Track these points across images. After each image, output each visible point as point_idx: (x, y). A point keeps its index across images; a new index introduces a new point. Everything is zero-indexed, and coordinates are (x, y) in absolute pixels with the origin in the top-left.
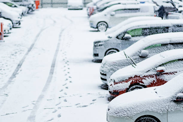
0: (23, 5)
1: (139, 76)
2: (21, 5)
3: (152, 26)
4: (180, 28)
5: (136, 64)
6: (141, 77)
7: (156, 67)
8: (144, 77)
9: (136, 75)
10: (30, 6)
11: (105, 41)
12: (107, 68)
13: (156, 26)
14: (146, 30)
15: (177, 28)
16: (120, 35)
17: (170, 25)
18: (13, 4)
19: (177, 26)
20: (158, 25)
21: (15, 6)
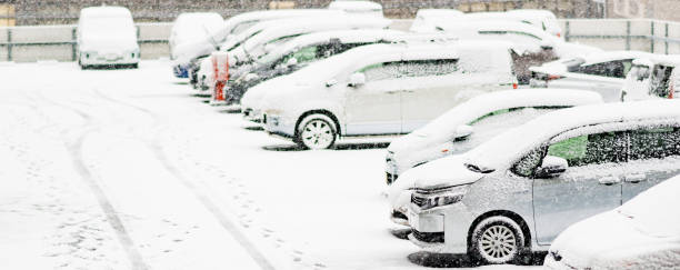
16: (523, 158)
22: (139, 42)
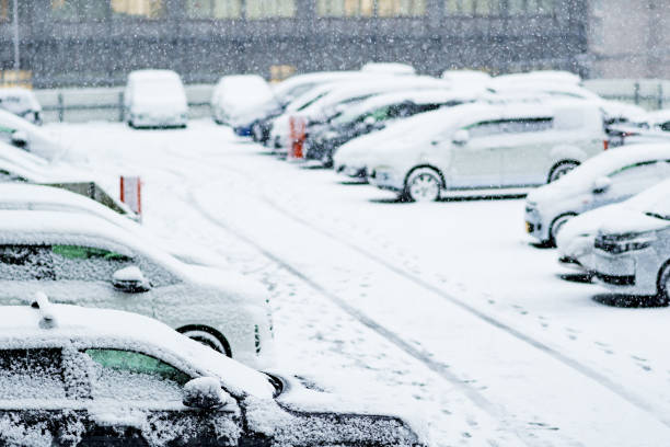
22: (190, 105)
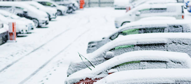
0: (63, 5)
1: (91, 78)
2: (60, 5)
3: (147, 27)
4: (176, 29)
5: (95, 66)
6: (92, 79)
7: (109, 70)
8: (95, 79)
9: (87, 78)
10: (71, 5)
11: (98, 42)
12: (71, 69)
13: (151, 27)
14: (141, 30)
15: (174, 29)
16: (113, 35)
17: (166, 26)
18: (51, 4)
19: (173, 26)
20: (153, 25)
21: (54, 6)
